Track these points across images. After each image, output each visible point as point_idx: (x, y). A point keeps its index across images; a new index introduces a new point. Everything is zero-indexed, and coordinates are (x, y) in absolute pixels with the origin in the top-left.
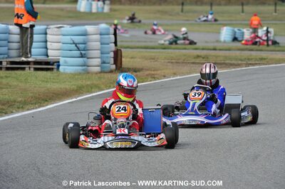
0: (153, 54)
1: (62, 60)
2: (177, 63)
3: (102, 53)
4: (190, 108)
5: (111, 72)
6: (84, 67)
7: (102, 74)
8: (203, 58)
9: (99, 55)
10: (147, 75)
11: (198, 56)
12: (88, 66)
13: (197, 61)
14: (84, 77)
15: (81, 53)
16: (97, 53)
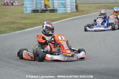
1: (58, 9)
4: (98, 25)
5: (75, 12)
7: (72, 13)
9: (70, 7)
10: (86, 13)
15: (64, 6)
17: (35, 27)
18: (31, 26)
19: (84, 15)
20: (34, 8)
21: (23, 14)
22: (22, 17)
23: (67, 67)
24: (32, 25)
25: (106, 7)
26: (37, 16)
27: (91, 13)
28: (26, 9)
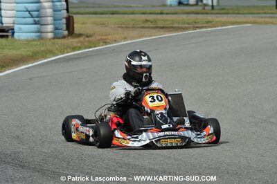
0: (103, 20)
1: (16, 27)
2: (126, 27)
3: (54, 20)
5: (64, 38)
6: (38, 34)
7: (56, 40)
8: (152, 22)
9: (52, 22)
10: (99, 40)
11: (147, 21)
12: (42, 33)
13: (146, 25)
14: (39, 43)
15: (35, 21)
16: (50, 20)
27: (116, 41)
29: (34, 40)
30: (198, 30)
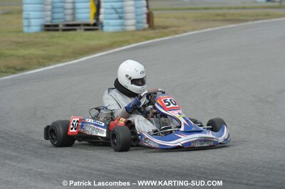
1: (105, 22)
2: (201, 20)
3: (136, 15)
7: (137, 32)
9: (134, 17)
10: (172, 31)
13: (217, 18)
15: (119, 16)
16: (131, 15)
17: (49, 65)
18: (39, 62)
19: (166, 36)
20: (48, 20)
21: (21, 34)
22: (18, 43)
23: (125, 161)
24: (41, 60)
25: (220, 18)
26: (55, 40)
27: (185, 32)
28: (29, 22)
29: (116, 32)
30: (256, 22)
